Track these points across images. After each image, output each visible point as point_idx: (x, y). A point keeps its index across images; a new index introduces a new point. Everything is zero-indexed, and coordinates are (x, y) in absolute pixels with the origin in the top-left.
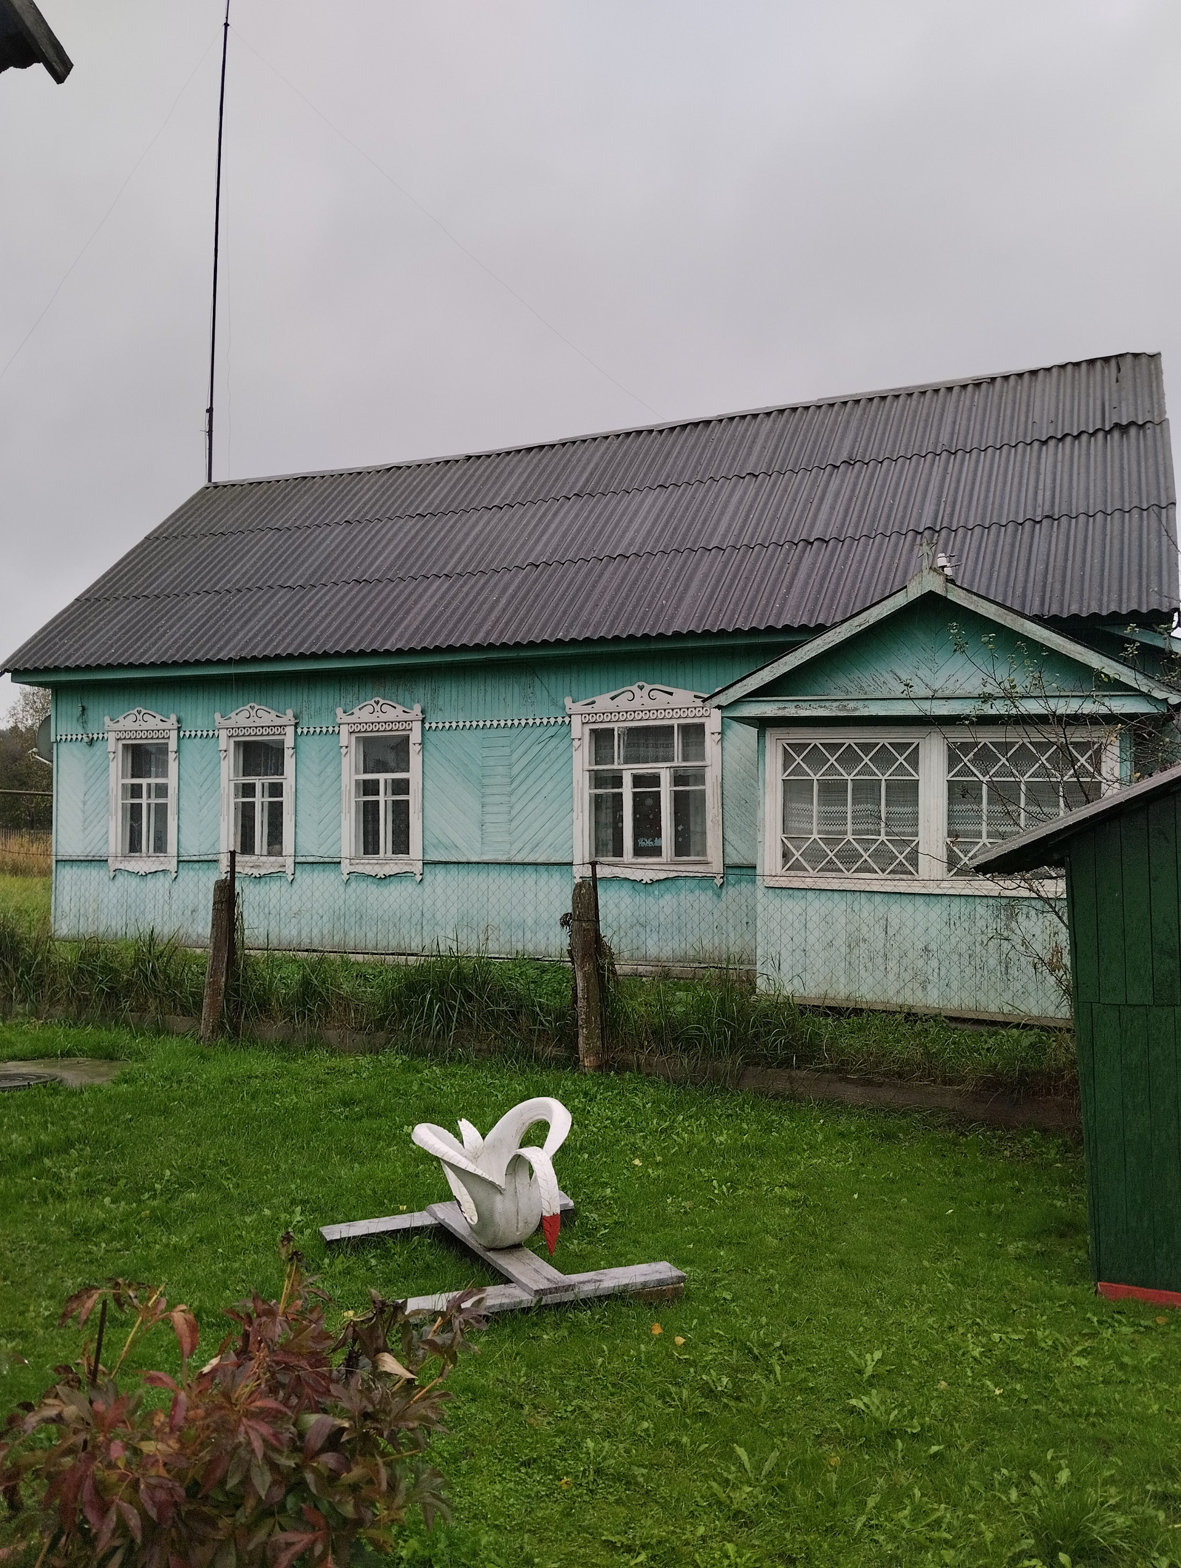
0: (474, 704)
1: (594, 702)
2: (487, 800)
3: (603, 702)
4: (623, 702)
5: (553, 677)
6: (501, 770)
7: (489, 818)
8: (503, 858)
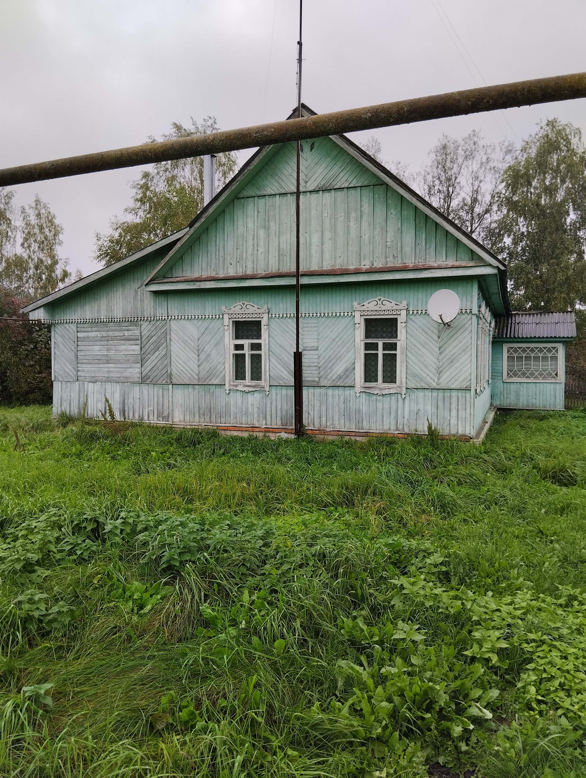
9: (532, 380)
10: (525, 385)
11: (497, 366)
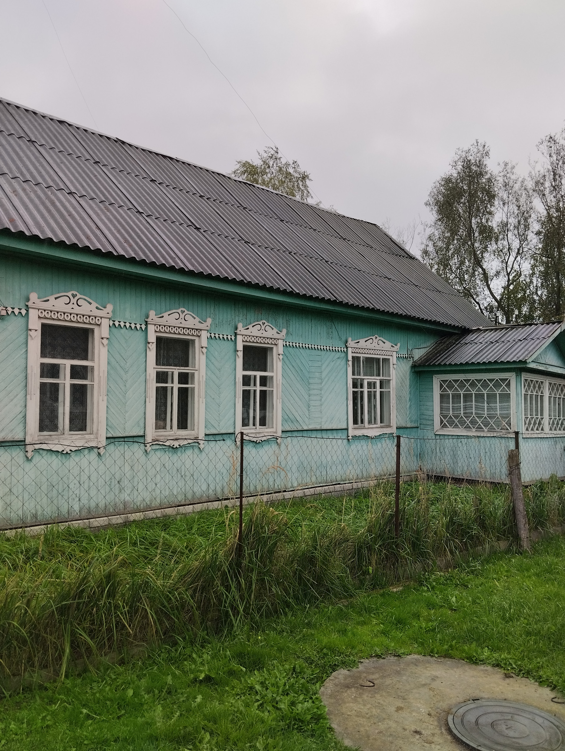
0: (307, 334)
1: (358, 342)
2: (312, 392)
3: (362, 343)
4: (368, 345)
5: (339, 325)
6: (317, 375)
7: (312, 403)
8: (318, 427)
9: (473, 433)
10: (464, 441)
11: (427, 410)
